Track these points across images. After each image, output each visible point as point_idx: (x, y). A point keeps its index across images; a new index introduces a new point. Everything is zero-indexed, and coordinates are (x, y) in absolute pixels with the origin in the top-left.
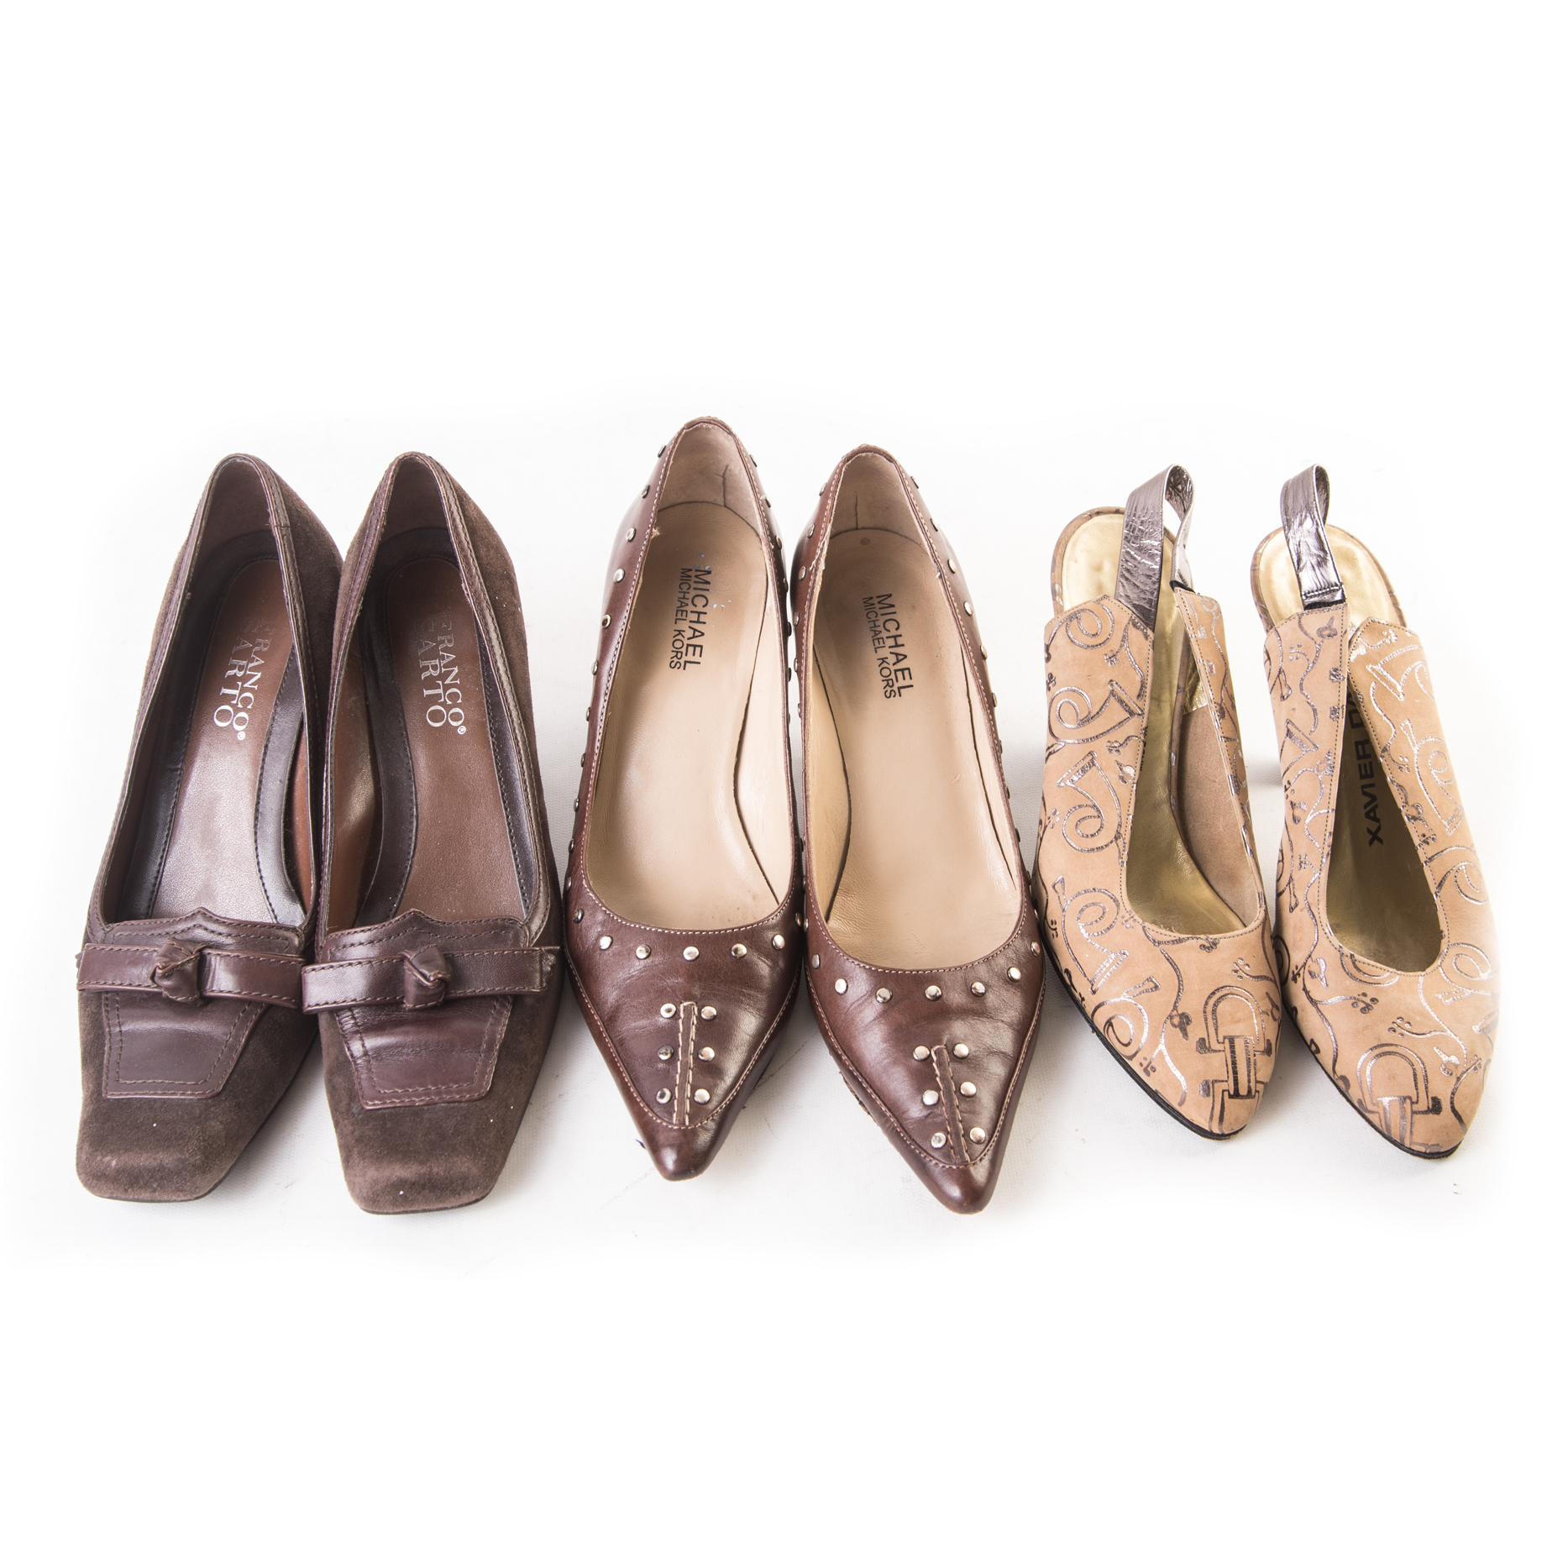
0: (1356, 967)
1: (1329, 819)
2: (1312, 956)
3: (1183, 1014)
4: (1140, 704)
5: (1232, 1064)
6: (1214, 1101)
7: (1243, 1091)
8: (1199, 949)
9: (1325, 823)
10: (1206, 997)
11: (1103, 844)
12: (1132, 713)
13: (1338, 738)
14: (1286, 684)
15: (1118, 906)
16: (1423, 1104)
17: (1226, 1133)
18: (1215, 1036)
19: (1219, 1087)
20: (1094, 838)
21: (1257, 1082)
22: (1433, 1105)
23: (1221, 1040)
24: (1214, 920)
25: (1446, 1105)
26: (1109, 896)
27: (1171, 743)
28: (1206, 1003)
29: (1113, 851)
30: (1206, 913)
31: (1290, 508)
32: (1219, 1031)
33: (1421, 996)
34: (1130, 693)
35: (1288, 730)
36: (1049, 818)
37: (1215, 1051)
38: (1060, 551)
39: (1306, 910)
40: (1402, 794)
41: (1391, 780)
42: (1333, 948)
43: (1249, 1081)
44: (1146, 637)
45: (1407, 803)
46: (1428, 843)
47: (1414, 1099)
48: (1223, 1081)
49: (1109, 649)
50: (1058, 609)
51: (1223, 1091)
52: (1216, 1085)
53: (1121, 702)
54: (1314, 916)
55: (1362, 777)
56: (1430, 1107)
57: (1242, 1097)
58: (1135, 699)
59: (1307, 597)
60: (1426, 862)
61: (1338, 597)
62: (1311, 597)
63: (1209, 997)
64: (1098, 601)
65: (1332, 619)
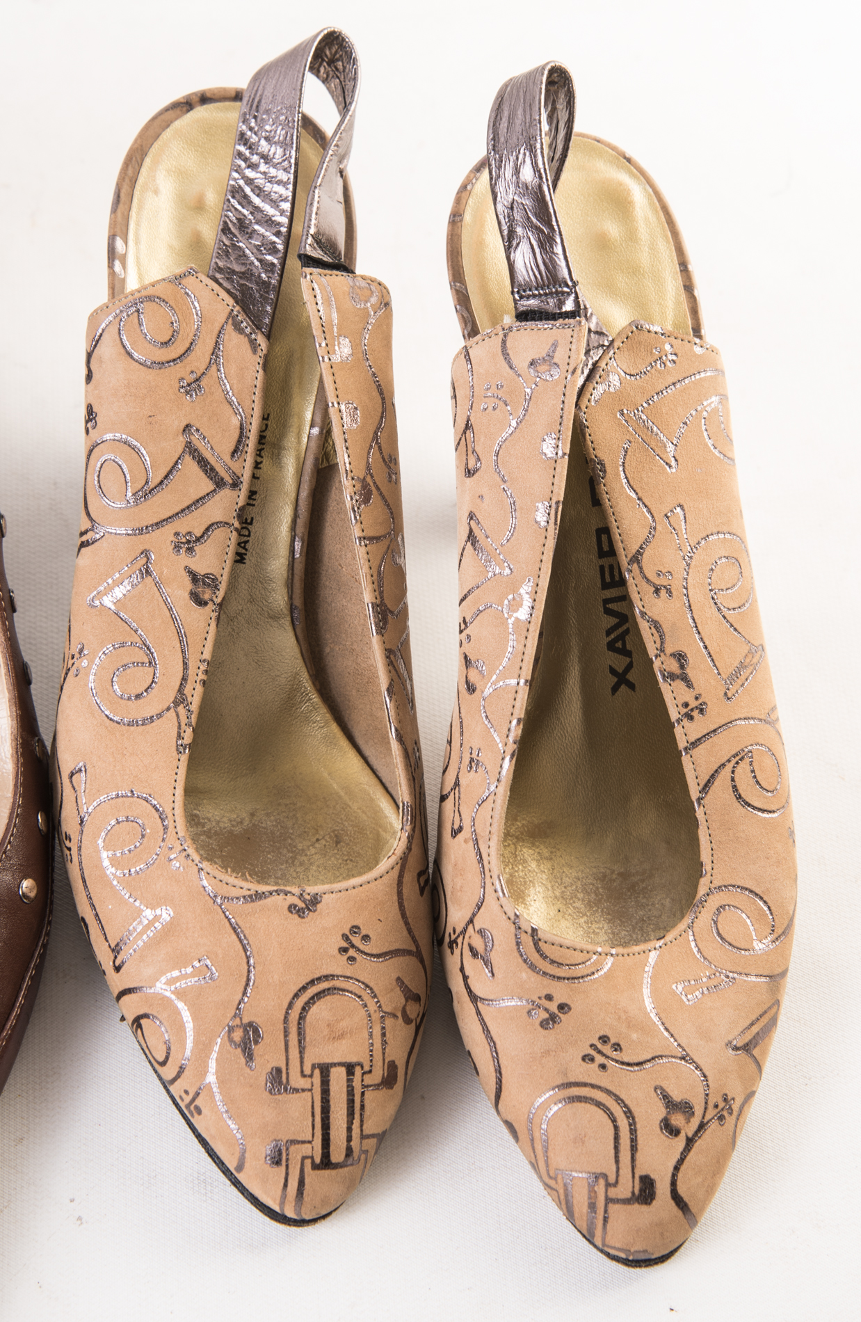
0: (538, 950)
1: (519, 696)
2: (475, 921)
3: (250, 1024)
4: (235, 466)
5: (323, 1112)
6: (287, 1174)
7: (337, 1155)
8: (286, 912)
9: (512, 702)
10: (291, 995)
11: (154, 712)
12: (219, 483)
13: (544, 558)
14: (474, 451)
15: (166, 828)
16: (626, 1187)
17: (307, 1218)
18: (298, 1064)
19: (297, 1153)
20: (140, 701)
21: (363, 1137)
22: (641, 1190)
23: (307, 1071)
24: (355, 807)
25: (663, 1189)
26: (154, 806)
27: (294, 521)
28: (290, 1006)
29: (167, 727)
30: (342, 794)
31: (502, 139)
32: (306, 1056)
33: (646, 992)
34: (219, 447)
35: (471, 531)
36: (73, 658)
37: (296, 1090)
38: (130, 172)
39: (471, 844)
40: (656, 634)
41: (641, 611)
42: (504, 917)
43: (349, 1139)
44: (254, 345)
45: (662, 650)
46: (691, 718)
47: (612, 1179)
48: (303, 1142)
49: (188, 369)
50: (116, 285)
51: (304, 1158)
52: (293, 1148)
53: (203, 463)
54: (481, 857)
55: (605, 586)
56: (637, 1192)
57: (336, 1166)
58: (227, 458)
59: (521, 297)
60: (686, 749)
61: (569, 306)
62: (528, 297)
63: (296, 996)
64: (178, 279)
65: (555, 345)
